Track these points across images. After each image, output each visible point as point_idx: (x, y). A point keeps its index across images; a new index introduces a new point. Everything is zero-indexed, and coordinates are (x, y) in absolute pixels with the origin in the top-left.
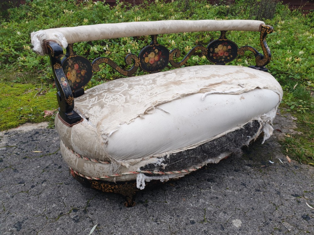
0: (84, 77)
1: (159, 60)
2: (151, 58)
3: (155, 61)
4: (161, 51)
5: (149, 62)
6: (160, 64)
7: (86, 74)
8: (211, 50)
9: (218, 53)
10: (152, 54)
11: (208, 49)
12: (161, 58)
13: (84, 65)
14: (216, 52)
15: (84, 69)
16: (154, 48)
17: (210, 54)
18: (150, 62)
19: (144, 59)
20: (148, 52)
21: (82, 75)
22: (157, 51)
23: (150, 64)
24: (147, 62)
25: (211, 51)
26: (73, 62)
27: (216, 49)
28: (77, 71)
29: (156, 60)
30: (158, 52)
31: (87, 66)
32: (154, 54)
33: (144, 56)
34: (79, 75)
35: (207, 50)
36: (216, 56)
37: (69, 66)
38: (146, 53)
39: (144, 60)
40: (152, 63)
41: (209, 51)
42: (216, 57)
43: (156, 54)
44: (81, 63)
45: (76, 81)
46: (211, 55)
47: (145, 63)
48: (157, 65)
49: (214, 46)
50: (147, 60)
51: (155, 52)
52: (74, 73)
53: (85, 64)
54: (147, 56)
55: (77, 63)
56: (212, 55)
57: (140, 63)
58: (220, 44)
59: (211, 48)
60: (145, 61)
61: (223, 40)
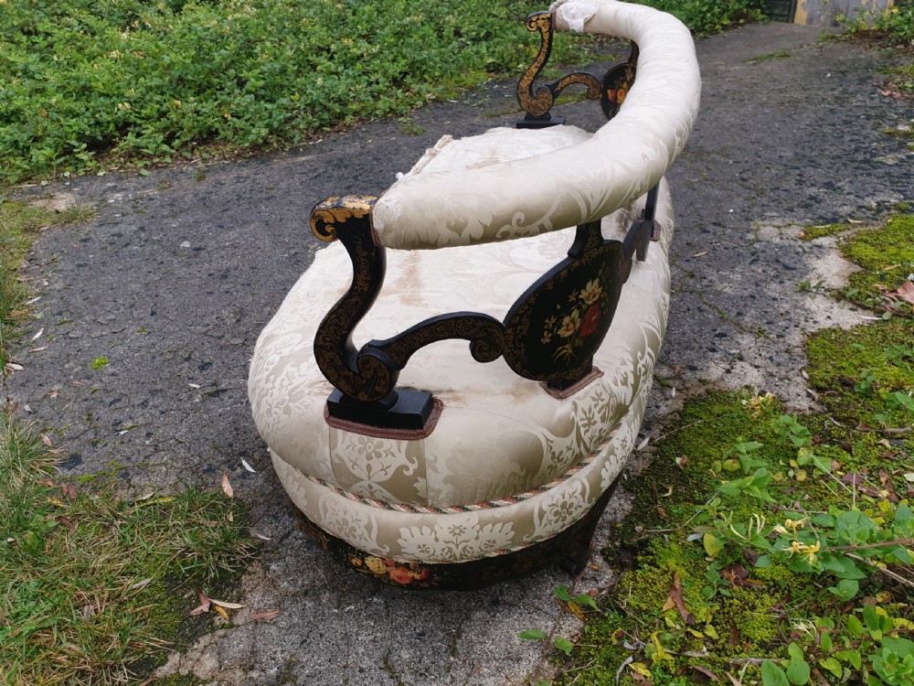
37: (626, 80)
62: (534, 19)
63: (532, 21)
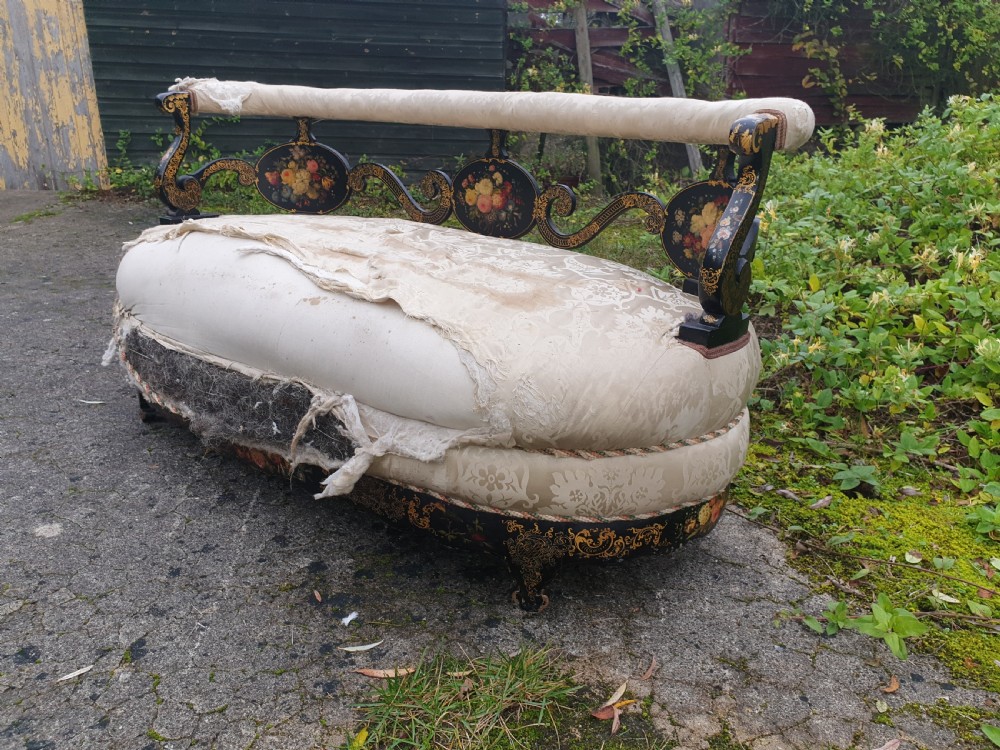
0: (328, 193)
1: (504, 208)
2: (483, 194)
3: (493, 207)
4: (510, 181)
5: (475, 205)
6: (506, 220)
7: (332, 187)
8: (680, 217)
9: (700, 238)
10: (486, 186)
11: (667, 214)
12: (510, 201)
13: (330, 168)
14: (693, 229)
15: (330, 178)
16: (492, 168)
17: (672, 234)
18: (478, 205)
19: (464, 191)
20: (474, 177)
21: (322, 188)
22: (498, 176)
23: (480, 212)
24: (470, 204)
25: (680, 223)
26: (306, 155)
27: (695, 218)
28: (312, 175)
29: (494, 204)
30: (503, 184)
31: (336, 173)
32: (490, 184)
33: (464, 184)
34: (317, 186)
35: (665, 216)
36: (691, 246)
37: (292, 159)
38: (470, 176)
39: (464, 196)
40: (483, 211)
41: (670, 218)
42: (693, 253)
43: (496, 187)
44: (324, 161)
45: (305, 195)
46: (677, 237)
47: (467, 204)
48: (498, 221)
49: (690, 207)
50: (470, 196)
51: (494, 181)
52: (305, 177)
53: (333, 168)
54: (473, 188)
55: (316, 160)
56: (682, 242)
57: (453, 201)
58: (711, 201)
59: (680, 212)
60: (467, 197)
61: (720, 185)
62: (171, 99)
63: (169, 102)
